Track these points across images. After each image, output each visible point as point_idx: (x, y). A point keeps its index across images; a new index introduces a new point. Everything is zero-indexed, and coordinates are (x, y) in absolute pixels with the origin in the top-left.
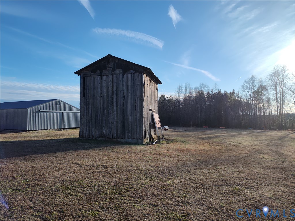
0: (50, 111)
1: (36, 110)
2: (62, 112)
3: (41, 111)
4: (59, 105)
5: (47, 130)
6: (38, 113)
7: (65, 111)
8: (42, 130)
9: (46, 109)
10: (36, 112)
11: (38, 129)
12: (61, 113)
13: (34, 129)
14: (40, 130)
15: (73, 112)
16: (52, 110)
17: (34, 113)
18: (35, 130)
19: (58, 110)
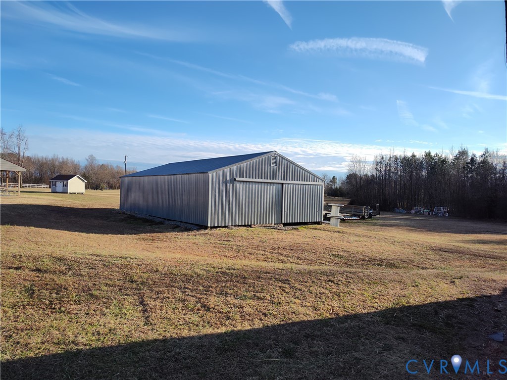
0: (257, 180)
1: (228, 179)
2: (283, 184)
3: (237, 179)
4: (276, 165)
5: (250, 226)
6: (231, 185)
7: (288, 182)
8: (239, 226)
9: (248, 176)
10: (227, 182)
11: (230, 224)
12: (280, 185)
13: (221, 224)
14: (235, 226)
15: (305, 183)
16: (262, 178)
17: (223, 186)
18: (225, 227)
19: (273, 179)
